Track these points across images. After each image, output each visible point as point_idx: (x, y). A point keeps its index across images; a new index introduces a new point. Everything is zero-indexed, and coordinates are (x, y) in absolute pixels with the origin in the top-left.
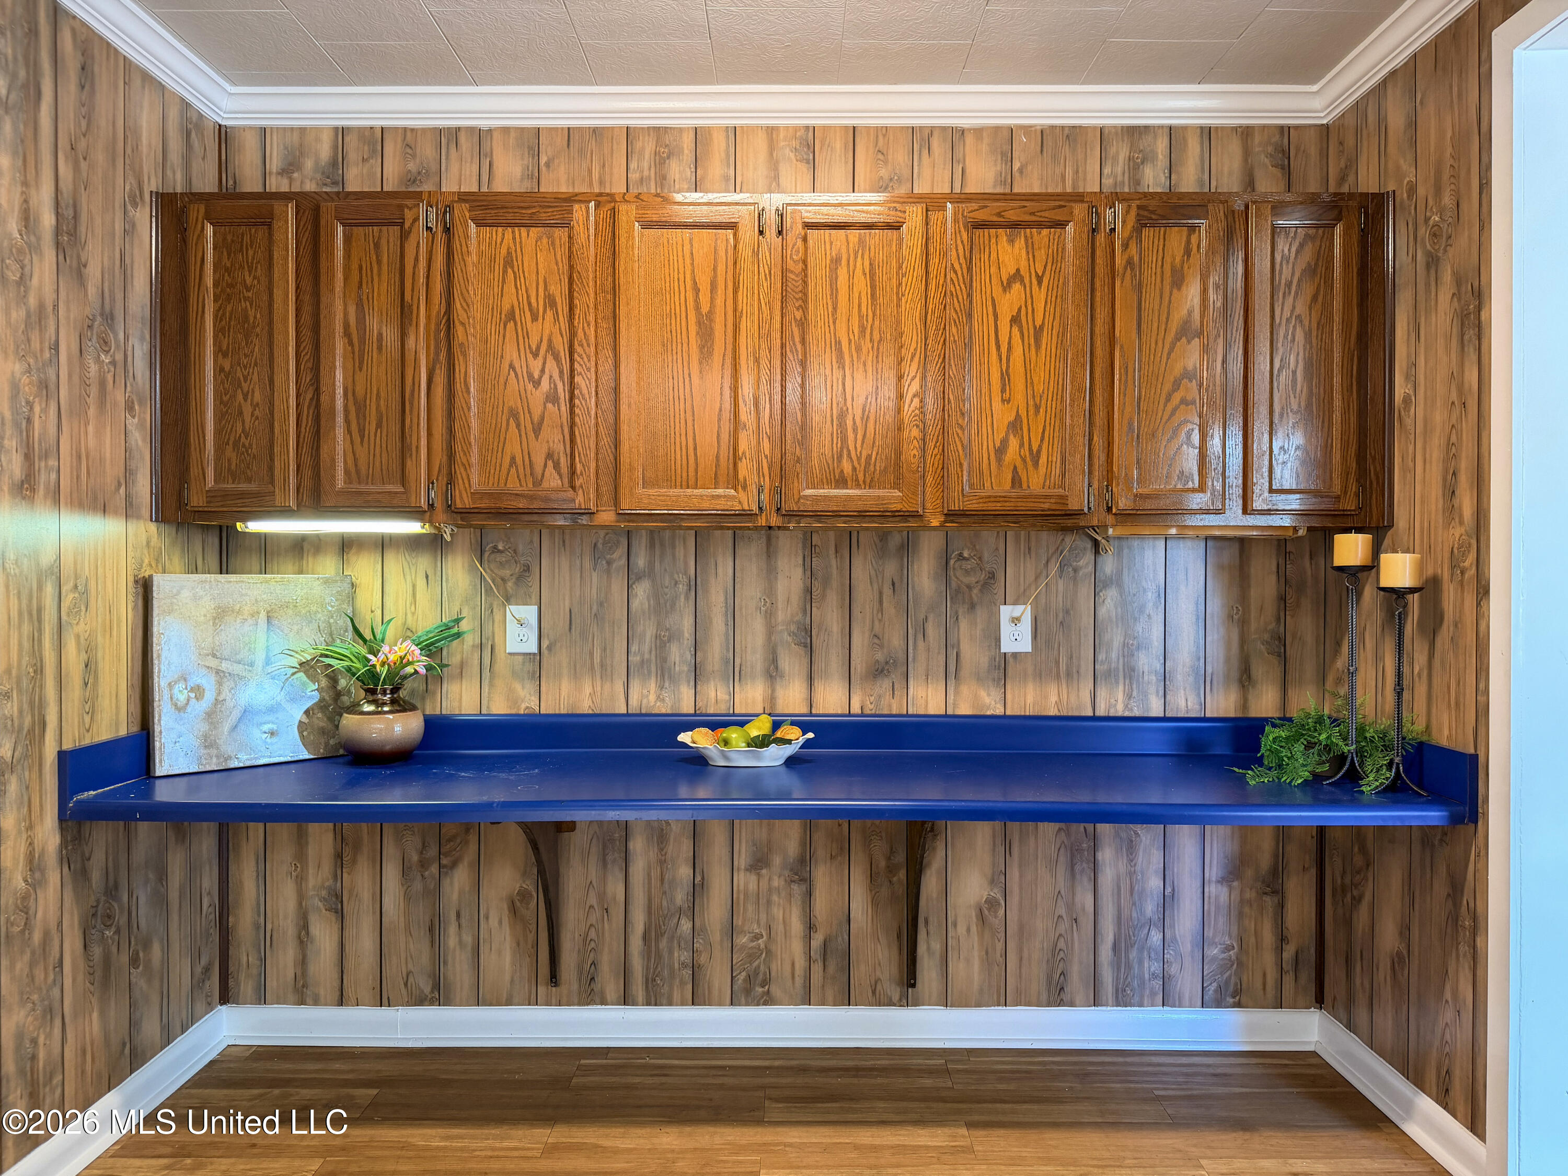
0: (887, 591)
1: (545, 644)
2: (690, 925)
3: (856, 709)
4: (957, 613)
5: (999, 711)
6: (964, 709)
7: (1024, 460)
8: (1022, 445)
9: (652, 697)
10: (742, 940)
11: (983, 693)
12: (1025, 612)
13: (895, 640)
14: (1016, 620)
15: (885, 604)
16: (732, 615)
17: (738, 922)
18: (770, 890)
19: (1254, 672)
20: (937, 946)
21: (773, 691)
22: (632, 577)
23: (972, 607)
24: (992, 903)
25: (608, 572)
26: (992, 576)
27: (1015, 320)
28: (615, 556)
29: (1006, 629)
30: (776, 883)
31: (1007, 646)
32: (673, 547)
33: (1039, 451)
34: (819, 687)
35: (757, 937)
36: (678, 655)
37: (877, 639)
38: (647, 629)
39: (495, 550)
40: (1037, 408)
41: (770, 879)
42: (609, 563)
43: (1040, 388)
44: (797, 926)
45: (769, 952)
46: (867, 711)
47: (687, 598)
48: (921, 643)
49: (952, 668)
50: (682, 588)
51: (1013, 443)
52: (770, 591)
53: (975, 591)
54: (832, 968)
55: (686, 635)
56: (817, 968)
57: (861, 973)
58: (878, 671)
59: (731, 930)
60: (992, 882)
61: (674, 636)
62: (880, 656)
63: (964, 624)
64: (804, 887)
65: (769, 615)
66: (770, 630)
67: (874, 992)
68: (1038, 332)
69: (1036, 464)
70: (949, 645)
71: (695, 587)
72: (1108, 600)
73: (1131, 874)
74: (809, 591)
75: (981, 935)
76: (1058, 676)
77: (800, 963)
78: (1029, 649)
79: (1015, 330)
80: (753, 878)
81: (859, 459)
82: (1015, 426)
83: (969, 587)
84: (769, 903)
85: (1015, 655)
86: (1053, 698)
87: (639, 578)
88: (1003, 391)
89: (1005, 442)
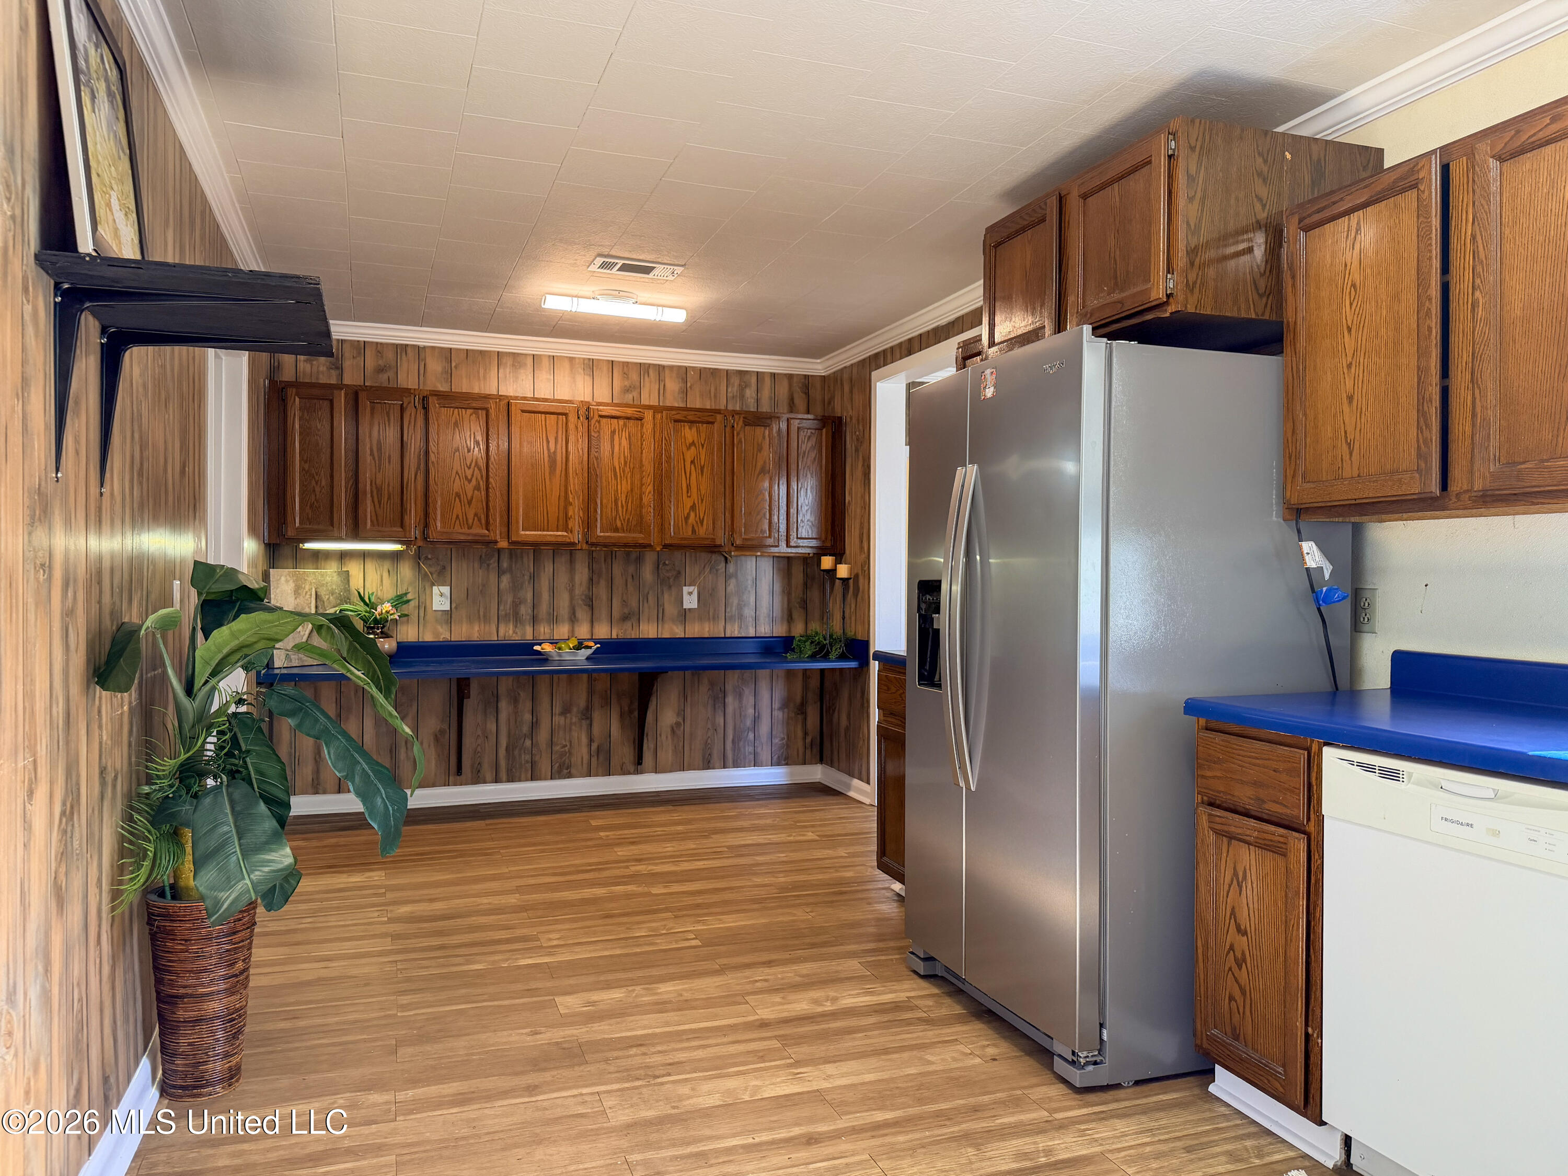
0: (630, 580)
1: (453, 606)
2: (530, 742)
3: (614, 636)
4: (663, 590)
5: (682, 636)
6: (666, 635)
7: (697, 522)
8: (696, 516)
9: (511, 632)
10: (557, 748)
11: (675, 628)
12: (694, 589)
13: (634, 603)
14: (690, 593)
15: (629, 586)
16: (552, 590)
17: (555, 740)
18: (571, 724)
19: (793, 617)
20: (652, 746)
21: (573, 627)
22: (500, 573)
23: (670, 587)
24: (678, 724)
25: (488, 570)
26: (679, 573)
27: (692, 462)
28: (491, 562)
29: (686, 597)
30: (574, 720)
31: (686, 605)
32: (522, 557)
33: (703, 519)
34: (596, 625)
35: (565, 746)
36: (525, 611)
37: (624, 603)
38: (509, 599)
39: (427, 558)
40: (702, 500)
41: (571, 719)
42: (488, 565)
43: (703, 492)
44: (584, 740)
45: (570, 753)
46: (620, 637)
47: (529, 582)
48: (646, 604)
49: (660, 615)
50: (527, 578)
51: (692, 515)
52: (572, 580)
53: (671, 580)
54: (601, 758)
55: (529, 601)
56: (594, 760)
57: (615, 761)
58: (625, 618)
59: (552, 743)
60: (678, 715)
61: (522, 601)
62: (626, 611)
63: (666, 596)
64: (588, 722)
65: (571, 591)
66: (572, 598)
67: (622, 769)
68: (702, 468)
69: (702, 524)
70: (659, 605)
71: (534, 578)
72: (731, 584)
73: (740, 708)
74: (591, 580)
75: (673, 740)
76: (709, 619)
77: (586, 758)
78: (696, 606)
79: (693, 466)
80: (563, 718)
81: (624, 520)
82: (693, 508)
83: (669, 578)
84: (570, 730)
85: (689, 609)
86: (707, 629)
87: (504, 573)
88: (688, 492)
89: (689, 514)
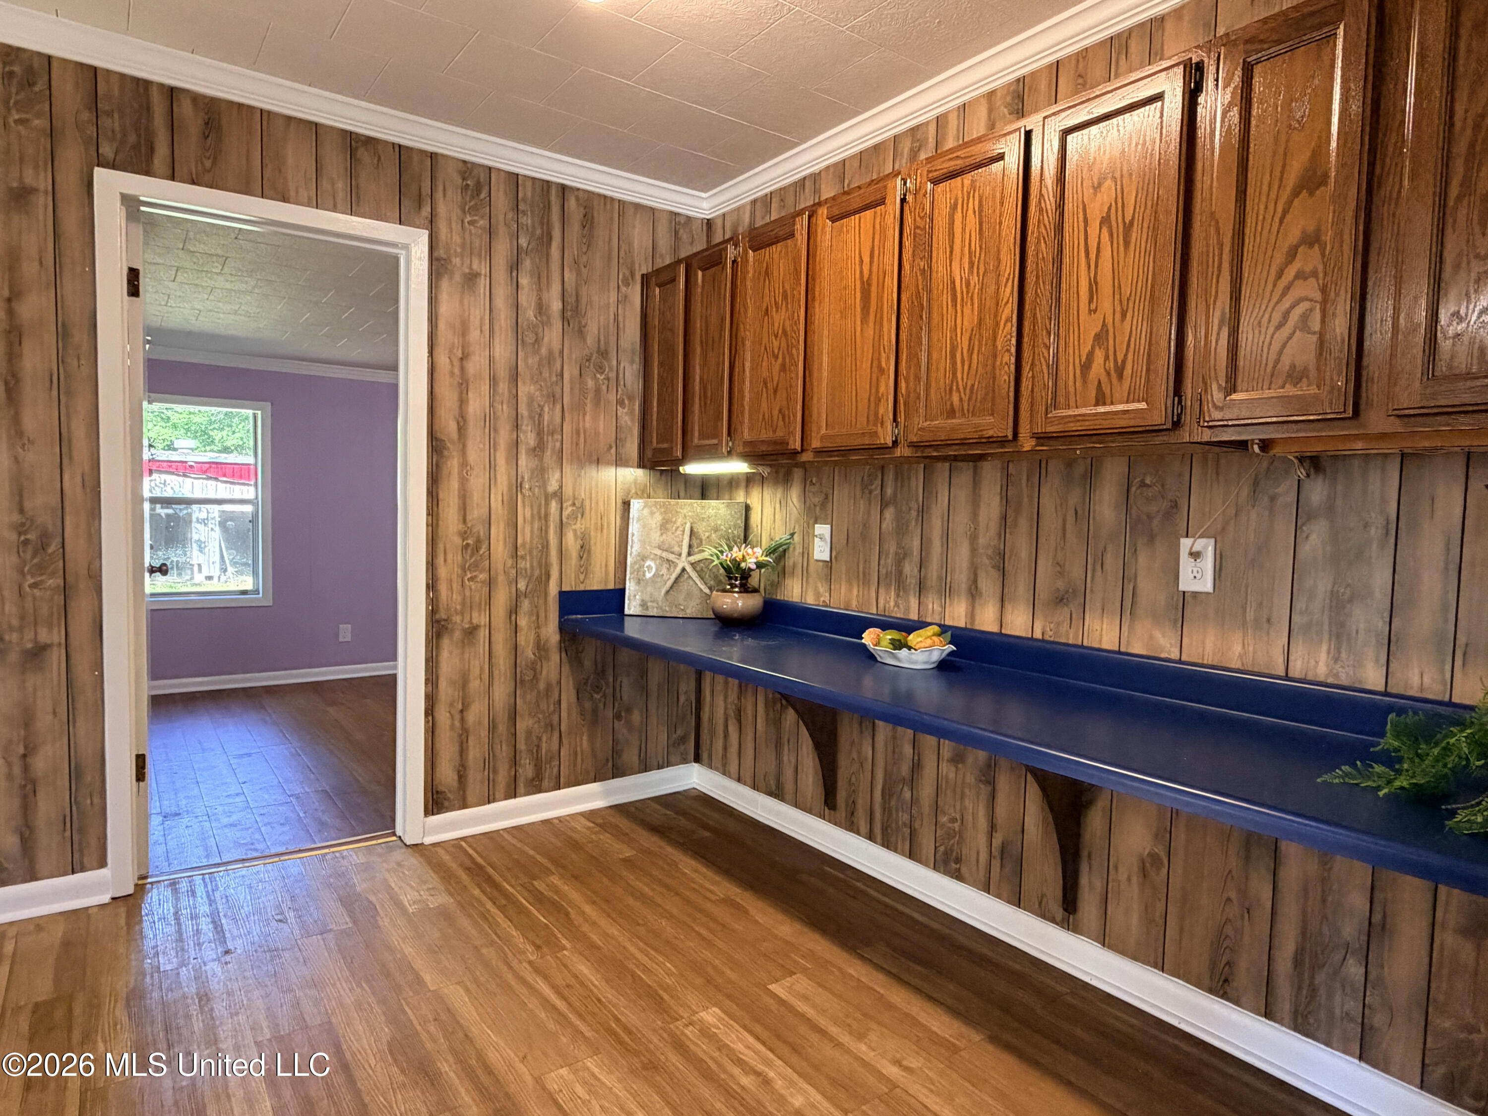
0: (1071, 519)
1: (834, 554)
2: (910, 794)
3: (1038, 635)
4: (1135, 545)
5: (1175, 655)
6: (1138, 648)
7: (1108, 374)
8: (1107, 358)
9: (892, 603)
10: (943, 819)
11: (1158, 634)
12: (1207, 547)
13: (1076, 571)
14: (1195, 555)
15: (1068, 533)
16: (946, 536)
17: (941, 802)
18: (964, 783)
20: (1098, 884)
21: (973, 607)
22: (884, 505)
23: (1152, 538)
24: (1154, 858)
25: (869, 499)
26: (1175, 505)
27: (1105, 221)
28: (874, 487)
29: (1186, 566)
30: (969, 779)
31: (1187, 583)
32: (909, 479)
33: (1124, 362)
34: (1008, 607)
35: (953, 820)
36: (910, 569)
37: (1060, 569)
38: (892, 547)
39: (812, 483)
40: (1124, 315)
41: (965, 775)
42: (870, 492)
43: (1126, 291)
44: (983, 823)
45: (961, 836)
46: (1047, 638)
47: (917, 522)
48: (1099, 572)
49: (1128, 603)
50: (914, 513)
51: (1099, 355)
52: (974, 516)
53: (1155, 522)
54: (1007, 869)
55: (915, 554)
56: (996, 864)
57: (1030, 882)
58: (1060, 600)
59: (936, 807)
60: (1157, 836)
61: (907, 554)
62: (1061, 584)
63: (1142, 558)
64: (990, 788)
65: (973, 539)
66: (974, 551)
67: (1040, 904)
68: (1128, 228)
69: (1120, 376)
70: (1127, 578)
71: (923, 512)
74: (1004, 518)
75: (1142, 888)
76: (1244, 624)
77: (983, 857)
78: (1208, 587)
79: (1105, 231)
80: (953, 769)
81: (965, 389)
82: (1100, 338)
83: (1150, 517)
84: (964, 794)
85: (1195, 594)
86: (1238, 649)
87: (888, 504)
88: (1091, 301)
89: (1091, 355)
